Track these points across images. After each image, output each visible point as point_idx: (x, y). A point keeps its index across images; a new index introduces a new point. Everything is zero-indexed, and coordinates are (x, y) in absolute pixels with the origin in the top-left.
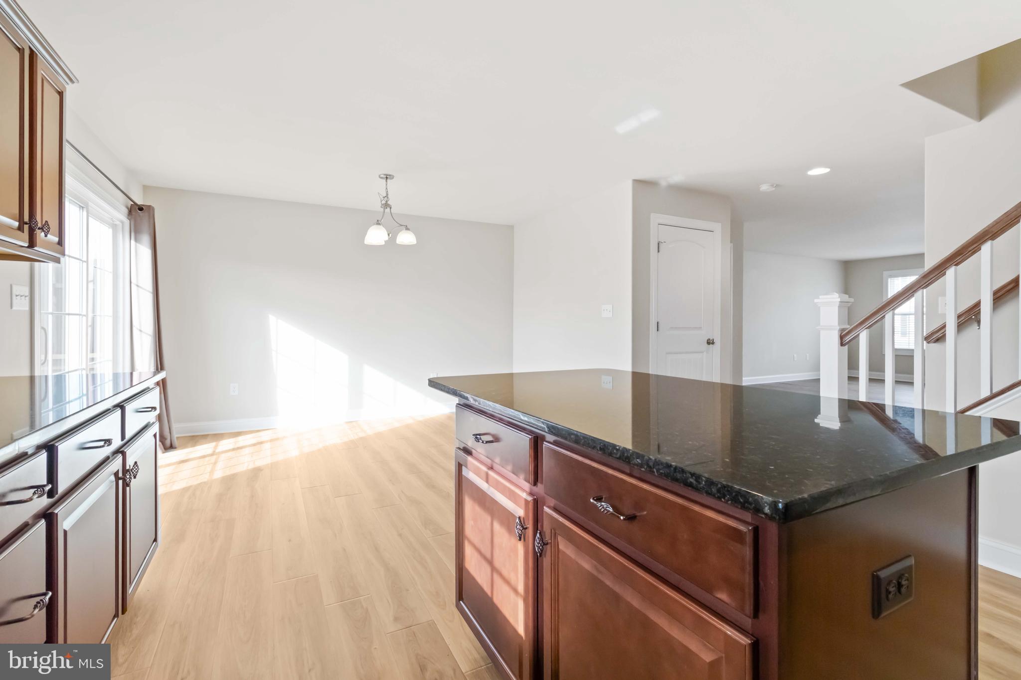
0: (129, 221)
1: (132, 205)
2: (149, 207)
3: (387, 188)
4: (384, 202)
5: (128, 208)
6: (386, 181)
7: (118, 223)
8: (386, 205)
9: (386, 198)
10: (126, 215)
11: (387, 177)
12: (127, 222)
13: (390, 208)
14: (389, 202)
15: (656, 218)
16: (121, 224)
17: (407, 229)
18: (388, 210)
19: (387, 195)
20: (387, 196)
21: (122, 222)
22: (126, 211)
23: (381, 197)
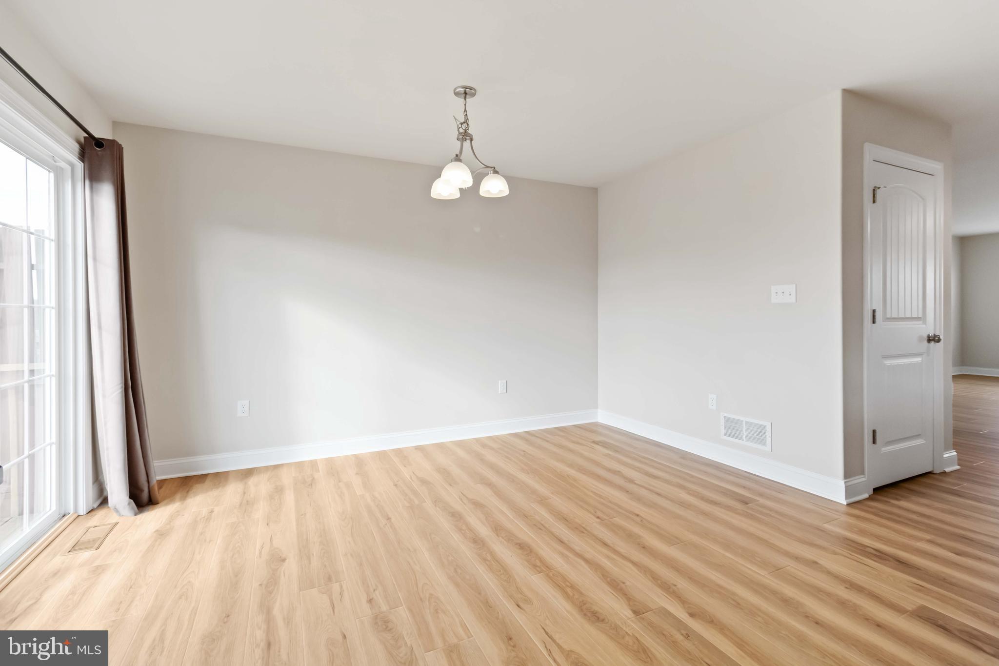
0: (82, 164)
1: (85, 137)
2: (113, 142)
3: (465, 110)
4: (461, 130)
5: (79, 142)
6: (465, 99)
7: (63, 164)
8: (465, 136)
9: (465, 125)
10: (77, 154)
11: (467, 93)
12: (79, 166)
13: (471, 140)
14: (470, 131)
15: (871, 151)
16: (69, 168)
17: (496, 172)
18: (467, 144)
19: (467, 119)
20: (466, 122)
21: (72, 166)
22: (76, 147)
23: (458, 123)
